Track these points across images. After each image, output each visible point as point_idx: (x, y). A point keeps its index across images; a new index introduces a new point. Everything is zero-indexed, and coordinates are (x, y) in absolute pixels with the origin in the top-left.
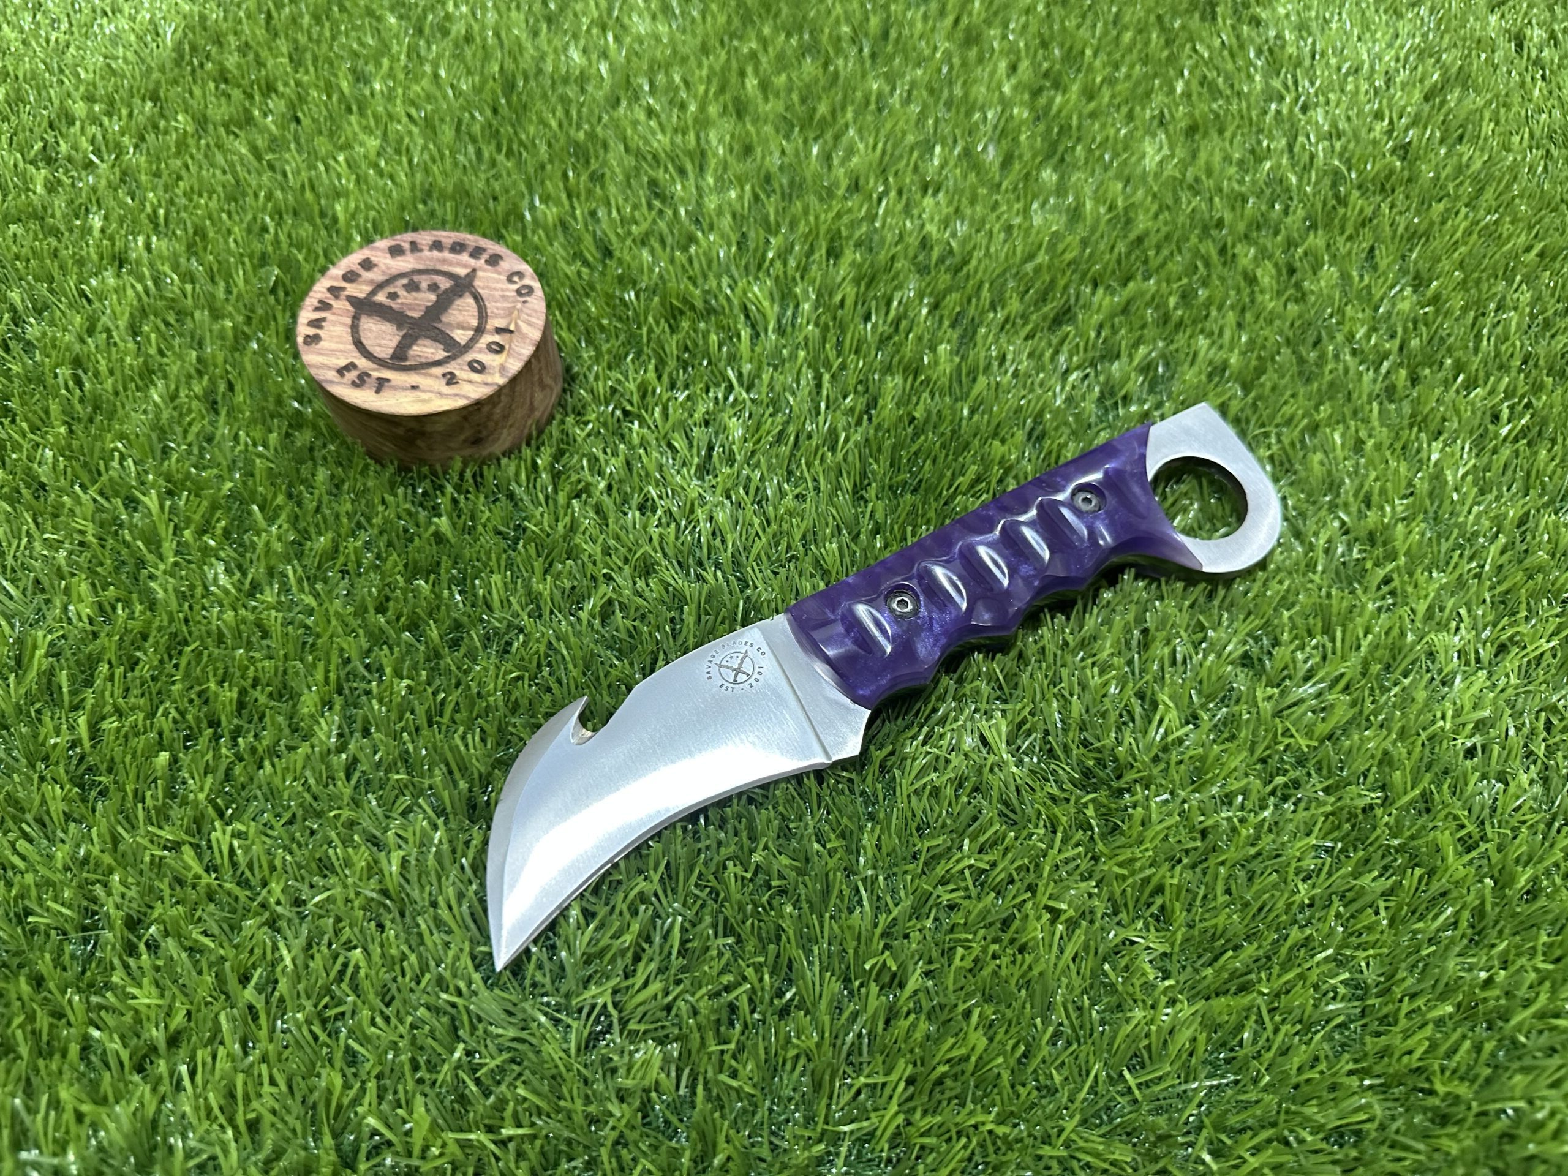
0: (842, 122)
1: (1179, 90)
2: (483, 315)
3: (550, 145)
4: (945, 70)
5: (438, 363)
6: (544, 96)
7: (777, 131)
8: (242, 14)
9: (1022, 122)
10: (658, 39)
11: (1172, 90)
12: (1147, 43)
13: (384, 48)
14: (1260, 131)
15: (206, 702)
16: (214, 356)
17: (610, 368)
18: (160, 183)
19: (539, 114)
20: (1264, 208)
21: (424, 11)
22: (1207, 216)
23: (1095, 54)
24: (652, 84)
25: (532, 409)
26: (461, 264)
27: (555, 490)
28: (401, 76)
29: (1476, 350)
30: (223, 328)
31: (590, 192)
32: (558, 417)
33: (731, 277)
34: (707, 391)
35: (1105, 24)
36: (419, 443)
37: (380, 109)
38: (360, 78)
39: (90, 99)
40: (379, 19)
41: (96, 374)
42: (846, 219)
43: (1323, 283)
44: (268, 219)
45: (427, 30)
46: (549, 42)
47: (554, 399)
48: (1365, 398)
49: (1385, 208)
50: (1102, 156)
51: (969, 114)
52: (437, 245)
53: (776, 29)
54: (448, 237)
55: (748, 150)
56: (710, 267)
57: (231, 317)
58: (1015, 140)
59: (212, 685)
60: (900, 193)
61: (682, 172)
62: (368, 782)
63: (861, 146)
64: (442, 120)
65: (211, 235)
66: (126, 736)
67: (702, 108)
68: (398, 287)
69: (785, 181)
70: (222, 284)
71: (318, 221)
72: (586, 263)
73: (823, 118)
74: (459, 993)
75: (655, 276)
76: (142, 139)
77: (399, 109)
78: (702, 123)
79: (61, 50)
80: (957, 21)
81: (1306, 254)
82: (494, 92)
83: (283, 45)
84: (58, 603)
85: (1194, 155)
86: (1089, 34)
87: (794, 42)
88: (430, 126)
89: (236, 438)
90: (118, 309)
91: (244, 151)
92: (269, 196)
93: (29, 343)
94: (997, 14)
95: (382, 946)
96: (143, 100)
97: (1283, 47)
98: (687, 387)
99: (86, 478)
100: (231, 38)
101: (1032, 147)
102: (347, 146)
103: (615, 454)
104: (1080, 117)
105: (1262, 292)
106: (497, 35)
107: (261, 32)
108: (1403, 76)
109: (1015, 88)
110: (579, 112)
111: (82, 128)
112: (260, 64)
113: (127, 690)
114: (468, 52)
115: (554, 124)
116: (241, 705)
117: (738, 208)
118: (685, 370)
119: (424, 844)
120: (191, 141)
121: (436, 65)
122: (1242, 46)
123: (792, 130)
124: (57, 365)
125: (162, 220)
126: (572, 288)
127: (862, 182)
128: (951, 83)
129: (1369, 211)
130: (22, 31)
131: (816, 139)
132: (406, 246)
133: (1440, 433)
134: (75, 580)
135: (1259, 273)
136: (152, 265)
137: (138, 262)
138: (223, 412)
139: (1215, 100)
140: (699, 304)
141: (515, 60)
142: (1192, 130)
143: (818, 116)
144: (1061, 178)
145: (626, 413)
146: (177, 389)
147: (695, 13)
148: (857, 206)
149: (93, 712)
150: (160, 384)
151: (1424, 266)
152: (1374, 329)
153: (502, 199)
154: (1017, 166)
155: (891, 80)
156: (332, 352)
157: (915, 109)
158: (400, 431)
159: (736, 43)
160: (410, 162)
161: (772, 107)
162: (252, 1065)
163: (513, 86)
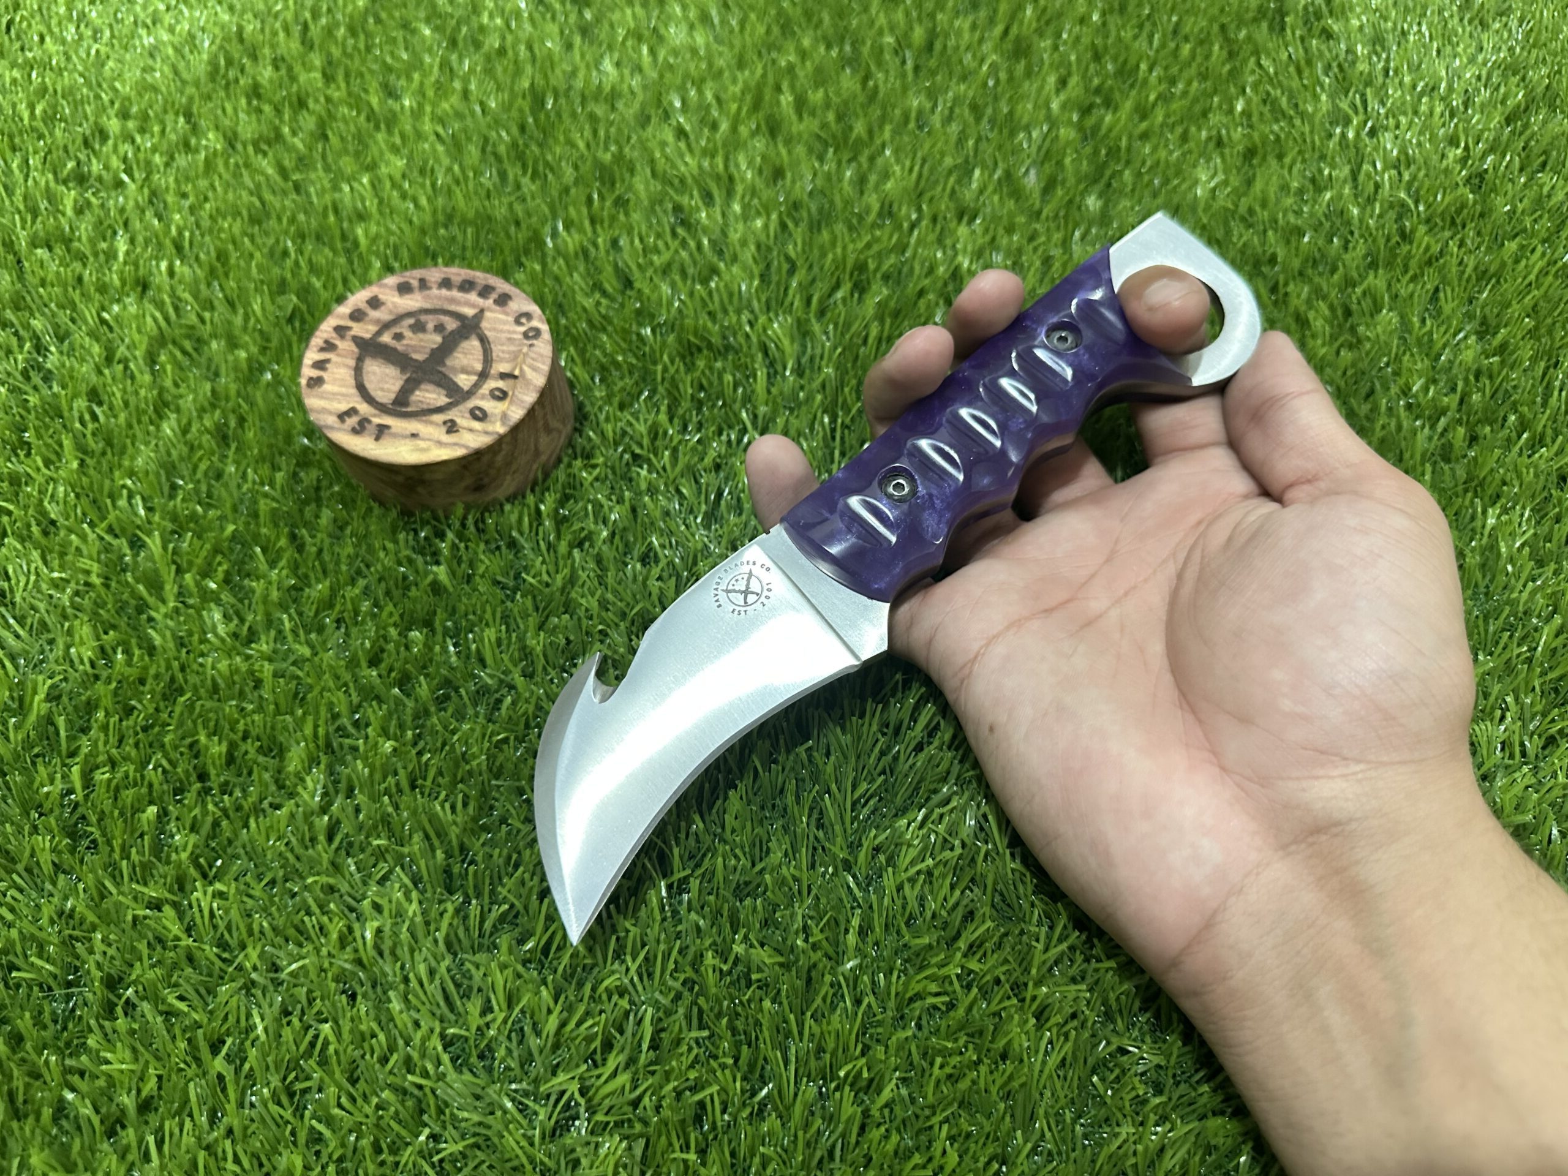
0: (878, 142)
1: (1239, 108)
2: (488, 359)
3: (576, 167)
4: (991, 83)
5: (439, 410)
6: (574, 115)
7: (810, 150)
8: (278, 25)
9: (1068, 143)
10: (694, 51)
11: (1231, 110)
12: (1207, 57)
13: (416, 64)
14: (1323, 157)
15: (196, 757)
16: (227, 389)
17: (622, 407)
18: (187, 203)
19: (567, 132)
20: (1321, 242)
21: (458, 23)
22: (1260, 250)
23: (1151, 70)
24: (684, 102)
25: (537, 453)
26: (468, 304)
27: (558, 537)
28: (430, 93)
29: (1545, 404)
30: (236, 360)
31: (613, 219)
32: (566, 460)
33: (752, 312)
34: (720, 434)
35: (1164, 35)
36: (420, 489)
37: (408, 128)
38: (391, 93)
39: (124, 115)
40: (414, 31)
41: (111, 408)
42: (876, 248)
43: (1379, 329)
44: (289, 244)
45: (461, 44)
46: (583, 56)
47: (563, 440)
48: (1418, 457)
49: (1453, 246)
50: (1151, 181)
51: (1013, 134)
52: (446, 283)
53: (816, 40)
54: (458, 273)
55: (778, 174)
56: (731, 302)
57: (245, 347)
58: (1060, 164)
59: (203, 739)
60: (934, 219)
61: (708, 198)
62: (351, 844)
63: (897, 168)
64: (469, 139)
65: (233, 261)
66: (117, 789)
67: (734, 129)
68: (404, 328)
69: (814, 208)
70: (241, 311)
71: (339, 245)
72: (604, 293)
73: (859, 139)
74: (425, 1074)
75: (673, 311)
76: (172, 158)
77: (427, 127)
78: (733, 144)
79: (100, 61)
80: (1006, 32)
81: (1364, 293)
82: (521, 111)
83: (317, 60)
84: (61, 645)
85: (1249, 182)
86: (1145, 45)
87: (834, 53)
88: (456, 147)
89: (244, 476)
90: (136, 337)
91: (270, 171)
92: (293, 220)
93: (50, 371)
94: (1049, 21)
95: (352, 1020)
96: (177, 114)
97: (1354, 63)
98: (699, 430)
99: (92, 515)
100: (267, 51)
101: (1077, 172)
102: (372, 167)
103: (619, 502)
104: (1130, 137)
105: (1314, 336)
106: (530, 47)
107: (295, 45)
108: (1485, 94)
109: (1064, 106)
110: (607, 132)
111: (115, 146)
112: (293, 78)
113: (120, 741)
114: (499, 69)
115: (581, 145)
116: (230, 760)
117: (763, 238)
118: (699, 410)
119: (399, 914)
120: (220, 163)
121: (466, 81)
122: (1309, 62)
123: (826, 151)
124: (75, 396)
125: (187, 244)
126: (590, 323)
127: (895, 208)
128: (996, 99)
129: (1436, 248)
130: (64, 42)
131: (850, 161)
132: (415, 283)
133: (1498, 497)
134: (77, 623)
135: (1311, 315)
136: (173, 294)
137: (159, 289)
138: (234, 446)
139: (1277, 121)
140: (716, 340)
141: (546, 77)
142: (1250, 153)
143: (854, 136)
144: (1106, 205)
145: (636, 457)
146: (189, 424)
147: (734, 23)
148: (887, 236)
149: (86, 760)
150: (173, 416)
151: (1491, 312)
152: (1435, 381)
153: (524, 226)
154: (1060, 192)
155: (932, 94)
156: (333, 396)
157: (954, 128)
158: (400, 479)
159: (774, 55)
160: (433, 185)
161: (808, 126)
162: (216, 1140)
163: (543, 103)
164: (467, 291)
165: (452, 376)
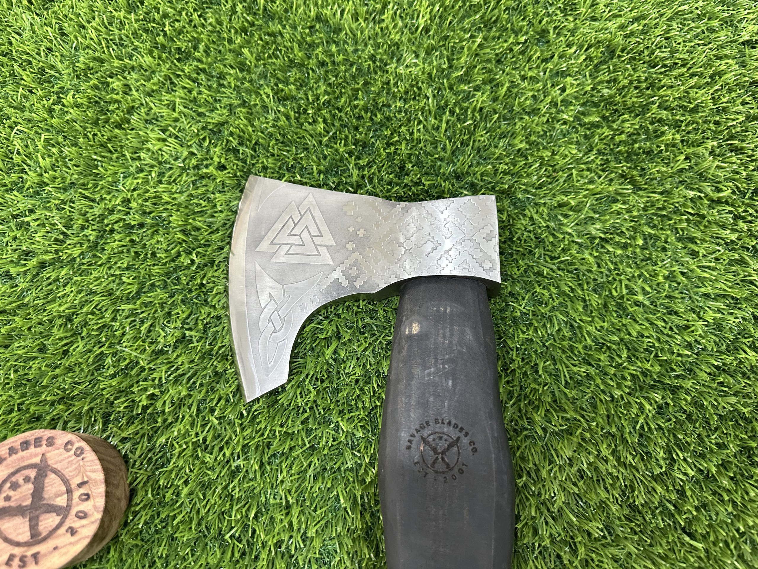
5: (59, 526)
26: (33, 456)
54: (15, 441)
68: (7, 491)
164: (27, 448)
165: (52, 502)
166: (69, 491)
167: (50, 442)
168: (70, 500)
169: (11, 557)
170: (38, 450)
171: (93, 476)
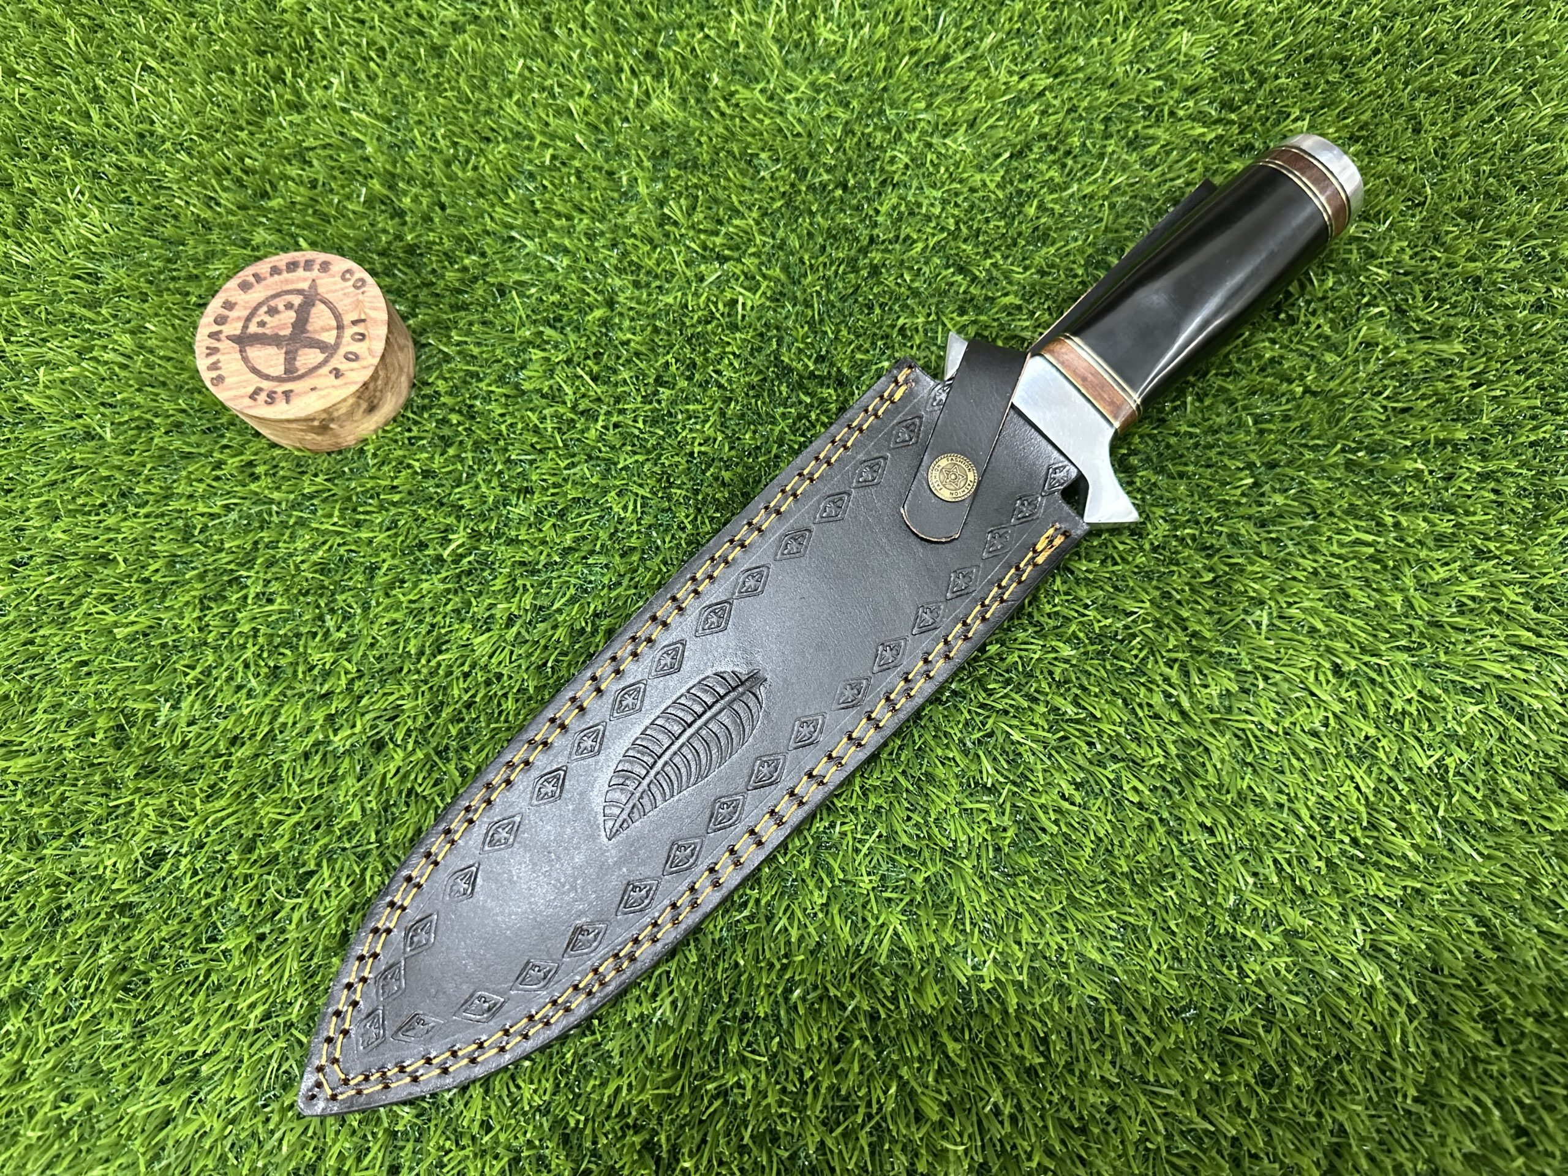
164: (294, 271)
165: (317, 337)
166: (340, 327)
167: (325, 267)
168: (339, 337)
169: (258, 391)
170: (308, 274)
171: (373, 314)
